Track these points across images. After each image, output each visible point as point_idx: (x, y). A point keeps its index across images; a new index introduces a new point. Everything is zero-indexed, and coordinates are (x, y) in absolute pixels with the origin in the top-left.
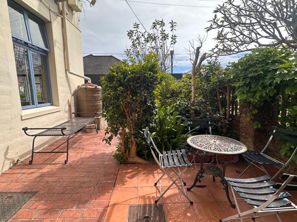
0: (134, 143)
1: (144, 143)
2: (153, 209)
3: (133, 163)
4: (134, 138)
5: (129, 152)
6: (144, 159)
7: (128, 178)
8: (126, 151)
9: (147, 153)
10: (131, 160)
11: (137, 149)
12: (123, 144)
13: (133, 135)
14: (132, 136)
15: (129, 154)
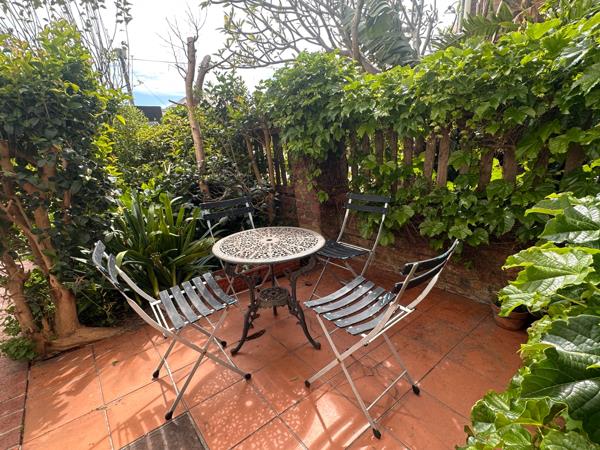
0: (65, 294)
1: (97, 286)
2: (164, 437)
3: (75, 349)
4: (60, 281)
5: (52, 325)
6: (107, 325)
7: (68, 393)
8: (39, 325)
9: (113, 309)
10: (66, 343)
11: (77, 307)
12: (24, 307)
13: (55, 274)
14: (52, 277)
15: (52, 329)
